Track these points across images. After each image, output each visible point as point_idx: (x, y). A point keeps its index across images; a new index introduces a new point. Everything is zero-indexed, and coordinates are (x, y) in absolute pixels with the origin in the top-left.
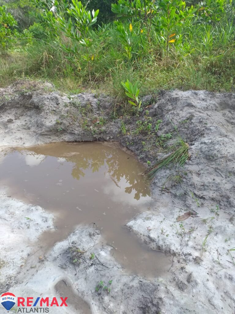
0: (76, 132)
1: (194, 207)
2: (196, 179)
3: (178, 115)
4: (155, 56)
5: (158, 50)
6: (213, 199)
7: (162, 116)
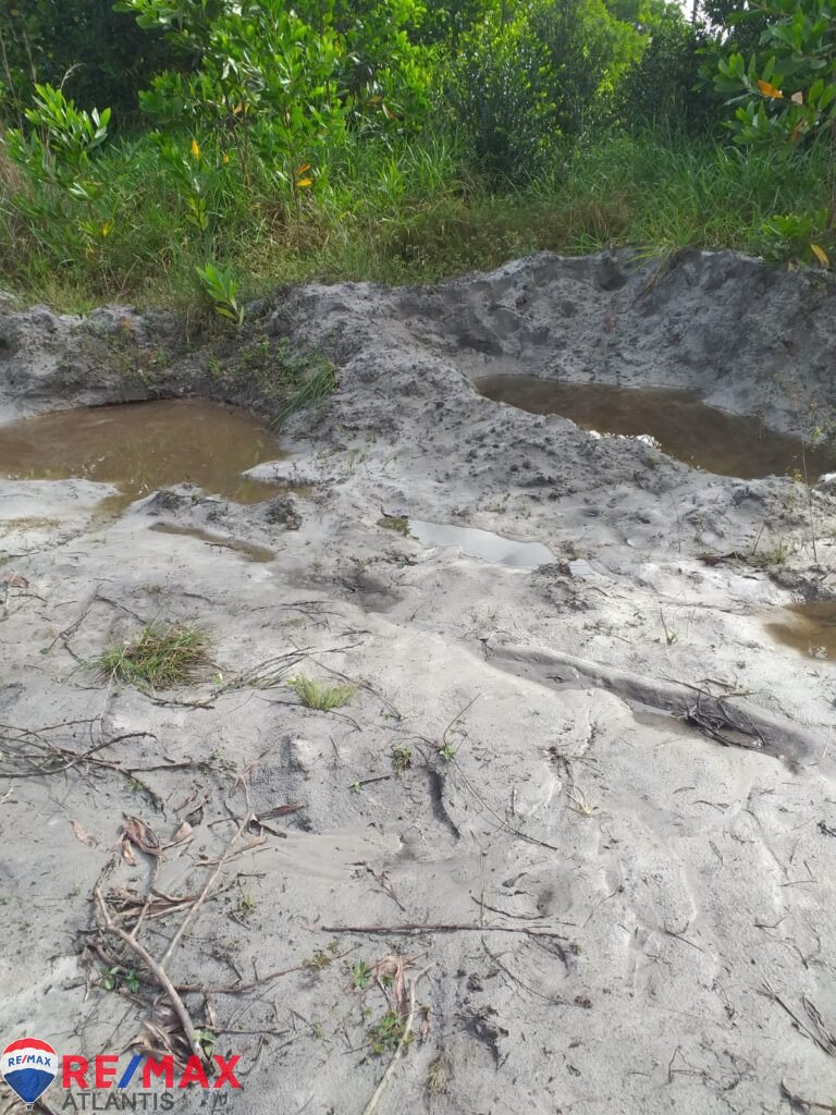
0: (108, 384)
1: (343, 441)
2: (345, 409)
3: (318, 326)
4: (266, 222)
5: (274, 206)
6: (370, 427)
7: (290, 334)
